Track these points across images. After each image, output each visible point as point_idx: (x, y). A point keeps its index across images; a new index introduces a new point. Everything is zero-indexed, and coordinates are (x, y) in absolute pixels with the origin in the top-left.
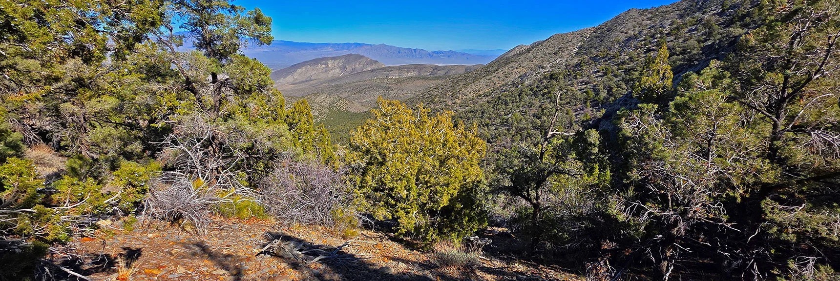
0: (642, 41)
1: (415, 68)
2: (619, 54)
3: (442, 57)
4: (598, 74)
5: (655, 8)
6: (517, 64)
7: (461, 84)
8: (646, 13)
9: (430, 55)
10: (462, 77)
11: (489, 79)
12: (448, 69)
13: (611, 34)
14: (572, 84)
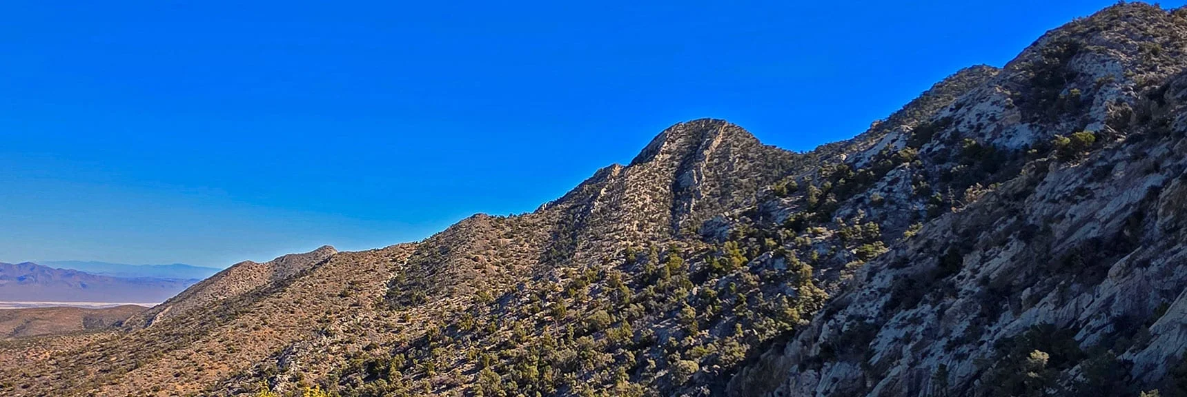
0: (527, 303)
2: (495, 327)
4: (468, 367)
5: (515, 216)
6: (256, 320)
7: (93, 370)
8: (503, 225)
10: (94, 350)
11: (184, 358)
13: (450, 260)
14: (422, 387)
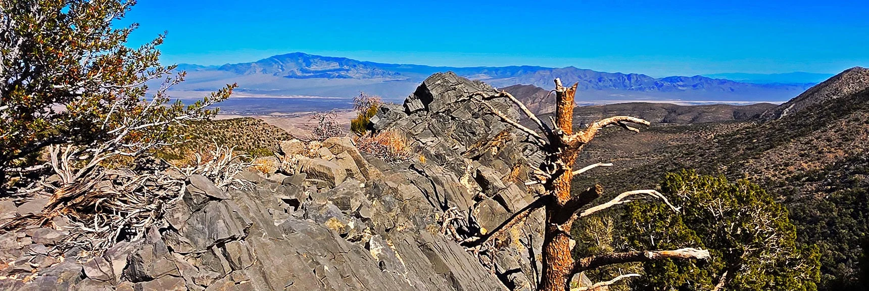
1: (634, 109)
3: (680, 88)
7: (742, 148)
9: (659, 85)
10: (741, 134)
11: (807, 143)
12: (697, 113)
